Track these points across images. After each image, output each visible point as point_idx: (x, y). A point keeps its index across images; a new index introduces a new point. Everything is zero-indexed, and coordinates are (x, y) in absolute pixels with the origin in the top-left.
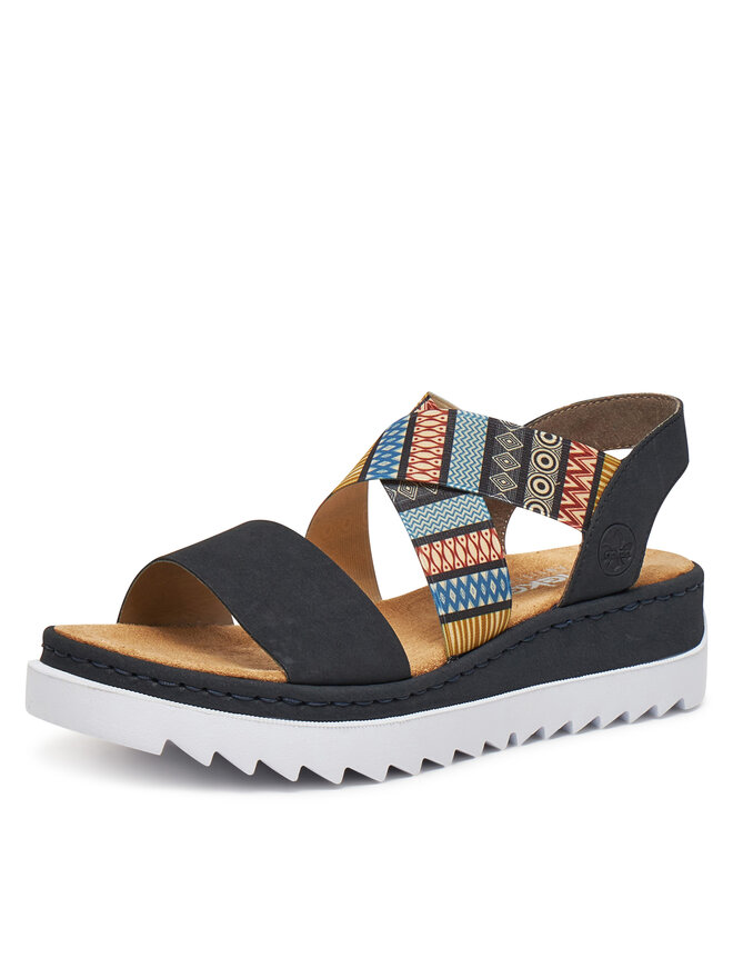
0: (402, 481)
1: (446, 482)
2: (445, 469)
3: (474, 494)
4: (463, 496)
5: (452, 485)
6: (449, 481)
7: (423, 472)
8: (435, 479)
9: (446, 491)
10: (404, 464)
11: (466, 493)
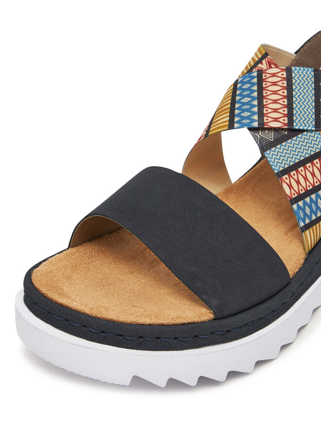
0: (262, 128)
1: (293, 125)
2: (290, 116)
3: (312, 131)
4: (305, 133)
5: (297, 128)
6: (295, 124)
7: (276, 120)
8: (285, 124)
9: (293, 132)
10: (261, 115)
11: (307, 131)
